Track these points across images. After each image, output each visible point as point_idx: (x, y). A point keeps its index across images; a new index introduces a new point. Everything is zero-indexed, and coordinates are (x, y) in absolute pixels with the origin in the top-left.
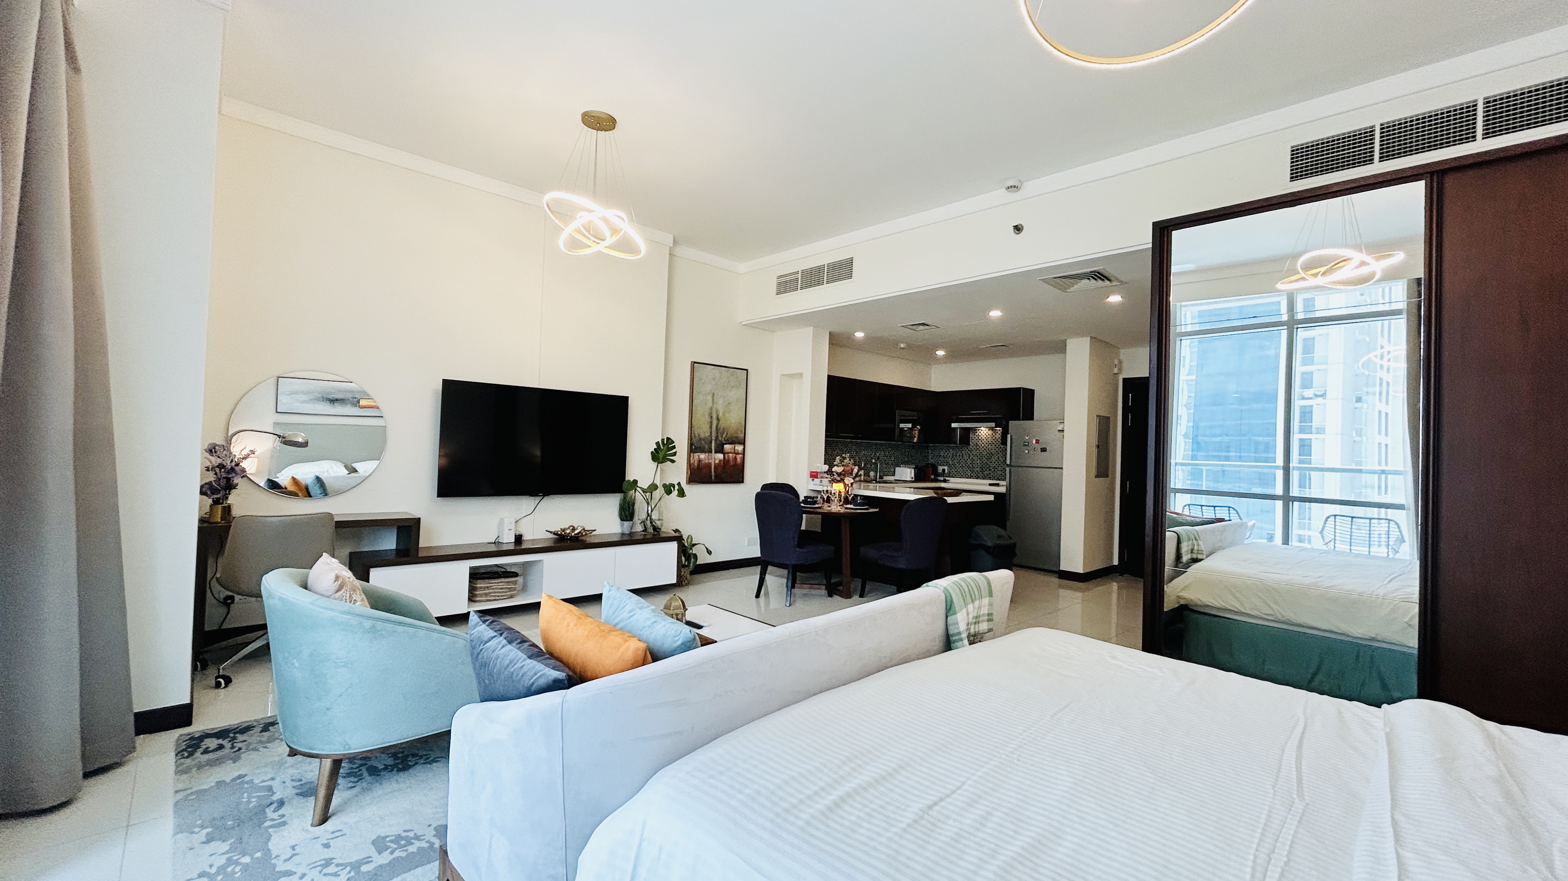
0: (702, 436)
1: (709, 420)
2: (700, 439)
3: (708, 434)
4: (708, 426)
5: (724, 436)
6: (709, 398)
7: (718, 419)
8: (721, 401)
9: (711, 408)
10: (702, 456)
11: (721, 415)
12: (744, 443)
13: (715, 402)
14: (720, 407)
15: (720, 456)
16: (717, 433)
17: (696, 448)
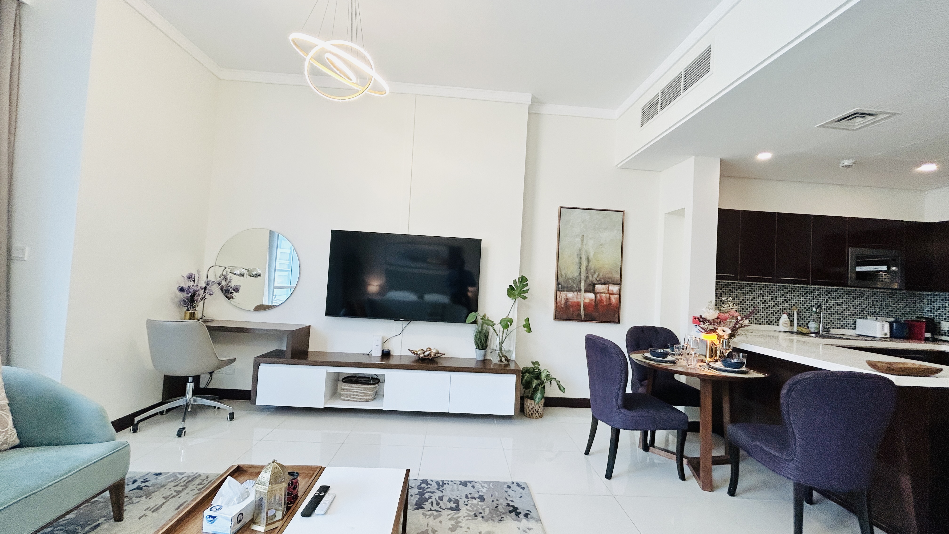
0: (570, 276)
1: (577, 260)
2: (568, 280)
3: (576, 274)
4: (577, 267)
5: (595, 276)
6: (578, 240)
7: (588, 260)
8: (591, 243)
9: (580, 250)
10: (570, 295)
11: (591, 256)
12: (620, 284)
13: (585, 243)
14: (591, 248)
15: (591, 296)
16: (587, 273)
17: (563, 287)
